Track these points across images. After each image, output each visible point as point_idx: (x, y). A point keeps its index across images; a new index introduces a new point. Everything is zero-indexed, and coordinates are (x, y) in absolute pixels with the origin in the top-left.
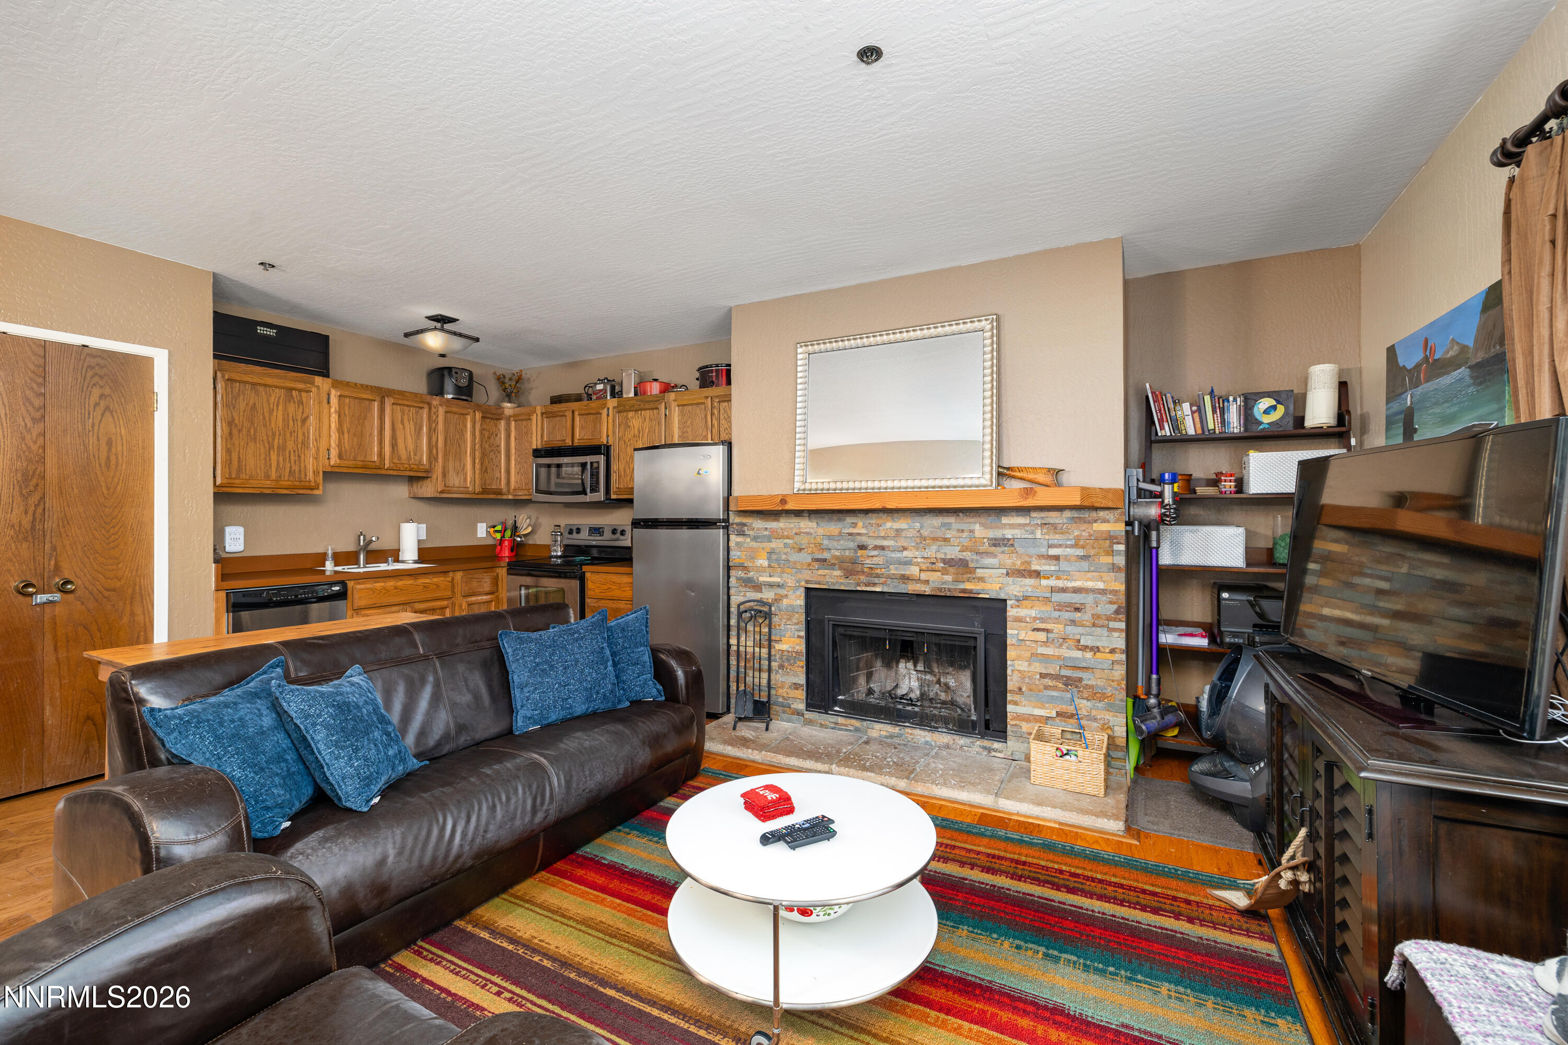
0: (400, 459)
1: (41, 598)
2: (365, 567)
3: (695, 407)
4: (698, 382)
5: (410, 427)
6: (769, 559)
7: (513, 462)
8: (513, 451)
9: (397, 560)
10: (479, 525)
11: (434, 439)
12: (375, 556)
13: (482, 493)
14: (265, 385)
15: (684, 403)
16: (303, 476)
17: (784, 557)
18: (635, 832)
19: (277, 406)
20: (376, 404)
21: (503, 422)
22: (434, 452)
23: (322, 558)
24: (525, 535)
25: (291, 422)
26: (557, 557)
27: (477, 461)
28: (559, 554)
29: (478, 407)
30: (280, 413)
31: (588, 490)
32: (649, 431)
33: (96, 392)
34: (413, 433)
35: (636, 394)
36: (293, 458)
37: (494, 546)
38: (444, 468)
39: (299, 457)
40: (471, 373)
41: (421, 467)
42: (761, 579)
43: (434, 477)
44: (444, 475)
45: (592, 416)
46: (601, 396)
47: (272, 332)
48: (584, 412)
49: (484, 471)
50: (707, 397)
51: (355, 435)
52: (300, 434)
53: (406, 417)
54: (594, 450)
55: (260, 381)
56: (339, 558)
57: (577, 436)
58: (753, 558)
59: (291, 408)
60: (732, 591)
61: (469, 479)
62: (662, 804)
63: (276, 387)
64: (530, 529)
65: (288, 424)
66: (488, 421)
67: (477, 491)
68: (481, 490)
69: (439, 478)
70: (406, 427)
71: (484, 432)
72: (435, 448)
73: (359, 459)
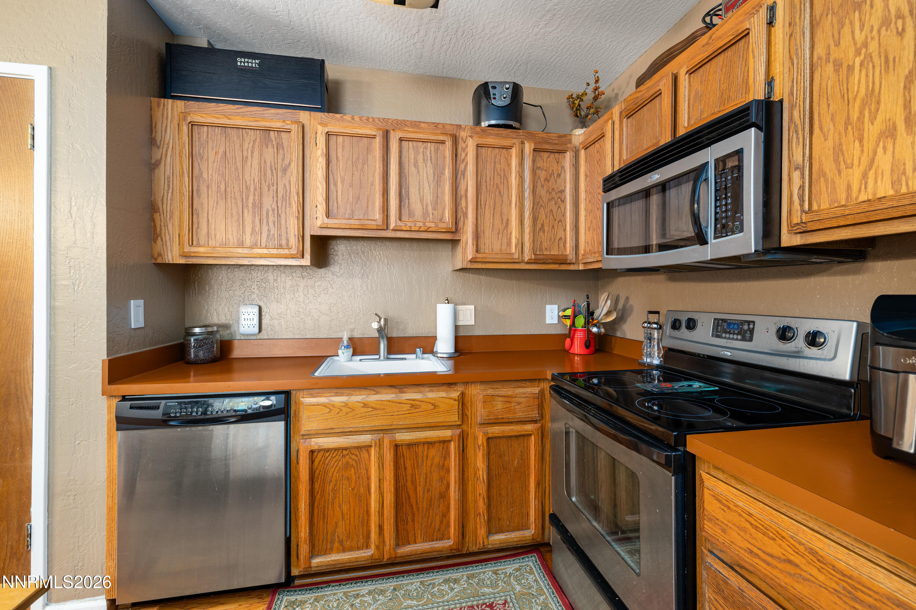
0: (411, 215)
2: (387, 359)
5: (426, 171)
7: (582, 213)
8: (583, 195)
10: (548, 307)
11: (462, 187)
12: (399, 345)
13: (535, 262)
14: (237, 127)
16: (282, 243)
19: (252, 153)
20: (378, 141)
21: (568, 155)
22: (463, 203)
24: (605, 325)
25: (269, 172)
26: (652, 366)
28: (656, 362)
29: (531, 136)
30: (256, 162)
31: (710, 234)
34: (431, 178)
36: (271, 218)
37: (562, 337)
38: (476, 227)
39: (280, 217)
40: (516, 87)
41: (442, 226)
43: (463, 239)
44: (477, 237)
47: (254, 63)
49: (538, 227)
51: (351, 185)
52: (280, 187)
53: (420, 157)
55: (229, 122)
59: (269, 153)
61: (514, 241)
63: (250, 128)
64: (612, 316)
65: (265, 175)
66: (546, 155)
67: (526, 259)
68: (533, 257)
69: (470, 242)
70: (421, 170)
71: (538, 172)
72: (463, 199)
73: (355, 218)
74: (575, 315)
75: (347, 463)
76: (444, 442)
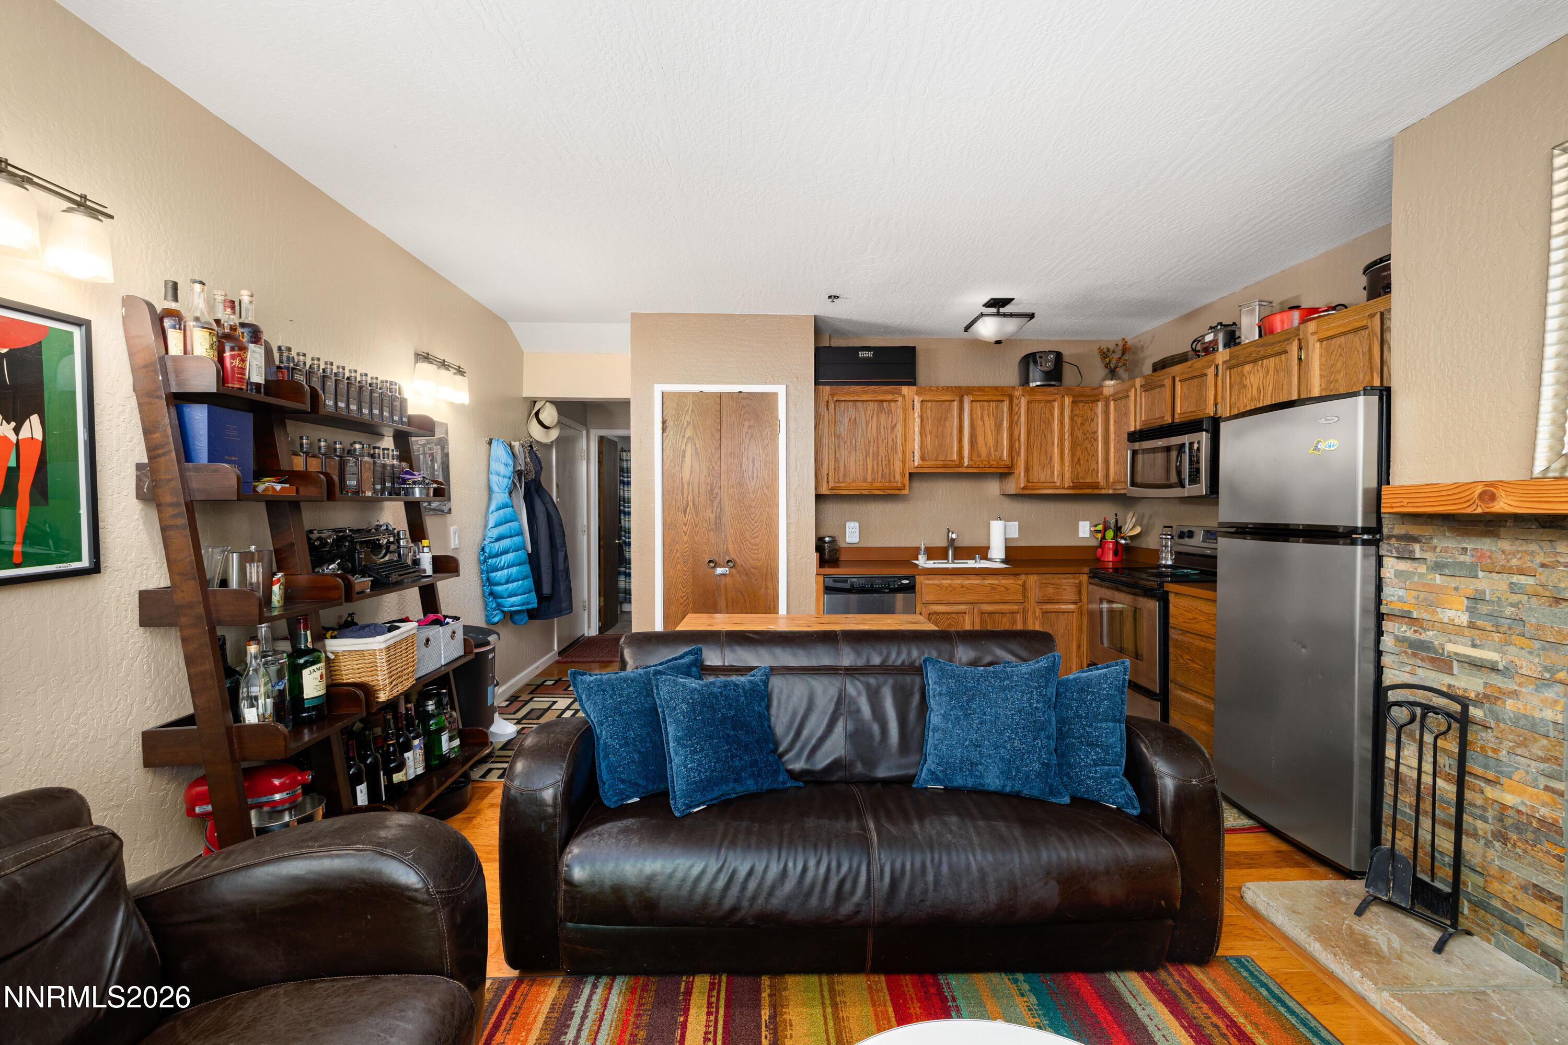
0: (979, 456)
1: (719, 571)
2: (953, 562)
3: (1351, 336)
4: (1365, 293)
5: (990, 423)
6: (1471, 610)
7: (1112, 450)
8: (1112, 436)
9: (985, 557)
10: (1081, 523)
11: (1016, 433)
12: (963, 552)
13: (1074, 488)
14: (863, 401)
15: (1330, 333)
16: (892, 479)
17: (1509, 611)
18: (1033, 999)
19: (872, 417)
20: (955, 403)
21: (1100, 404)
22: (1017, 445)
23: (915, 552)
24: (1132, 538)
25: (883, 430)
26: (1166, 566)
27: (1066, 452)
28: (1169, 562)
29: (1069, 391)
30: (874, 424)
31: (1187, 482)
32: (1274, 388)
33: (746, 424)
34: (993, 428)
35: (1260, 336)
36: (884, 462)
37: (1097, 547)
38: (1027, 462)
39: (889, 460)
40: (1059, 355)
41: (1001, 463)
42: (1451, 648)
43: (1017, 472)
44: (1027, 470)
45: (1196, 380)
46: (1210, 349)
47: (869, 354)
48: (1186, 376)
49: (1075, 462)
50: (1372, 316)
51: (936, 436)
52: (890, 440)
53: (986, 413)
54: (1193, 426)
55: (858, 398)
56: (932, 553)
57: (1178, 410)
58: (1432, 605)
59: (883, 418)
60: (1386, 660)
61: (1056, 473)
62: (1113, 977)
63: (871, 401)
64: (1138, 530)
65: (880, 433)
66: (1081, 405)
67: (1066, 486)
68: (1071, 484)
69: (1022, 474)
70: (986, 423)
71: (1076, 418)
72: (1017, 442)
73: (940, 459)
74: (1106, 529)
75: (950, 623)
76: (1013, 613)
